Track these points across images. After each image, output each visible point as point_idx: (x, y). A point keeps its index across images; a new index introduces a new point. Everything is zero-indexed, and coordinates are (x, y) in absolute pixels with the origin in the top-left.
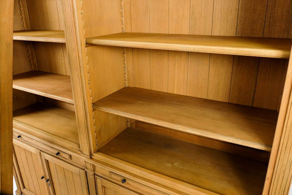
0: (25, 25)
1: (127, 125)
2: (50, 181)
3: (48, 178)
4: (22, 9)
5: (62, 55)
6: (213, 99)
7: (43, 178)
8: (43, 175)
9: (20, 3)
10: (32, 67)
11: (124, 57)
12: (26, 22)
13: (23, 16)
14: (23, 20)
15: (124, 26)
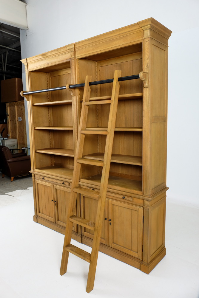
0: (50, 124)
1: (98, 173)
2: (56, 202)
3: (55, 200)
4: (49, 116)
5: (68, 139)
6: (136, 156)
7: (53, 201)
8: (53, 199)
9: (49, 113)
10: (51, 145)
11: (98, 138)
12: (51, 122)
13: (50, 119)
14: (50, 121)
15: (98, 124)
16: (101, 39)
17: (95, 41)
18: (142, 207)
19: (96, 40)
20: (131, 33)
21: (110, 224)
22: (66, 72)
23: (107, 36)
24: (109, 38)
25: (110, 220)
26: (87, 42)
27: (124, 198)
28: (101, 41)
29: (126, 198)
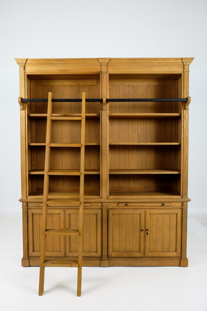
16: (142, 62)
17: (135, 62)
18: (181, 208)
19: (137, 62)
20: (173, 64)
21: (147, 233)
22: (63, 84)
23: (150, 61)
24: (151, 63)
25: (147, 230)
26: (126, 61)
27: (163, 205)
28: (142, 63)
29: (166, 204)
